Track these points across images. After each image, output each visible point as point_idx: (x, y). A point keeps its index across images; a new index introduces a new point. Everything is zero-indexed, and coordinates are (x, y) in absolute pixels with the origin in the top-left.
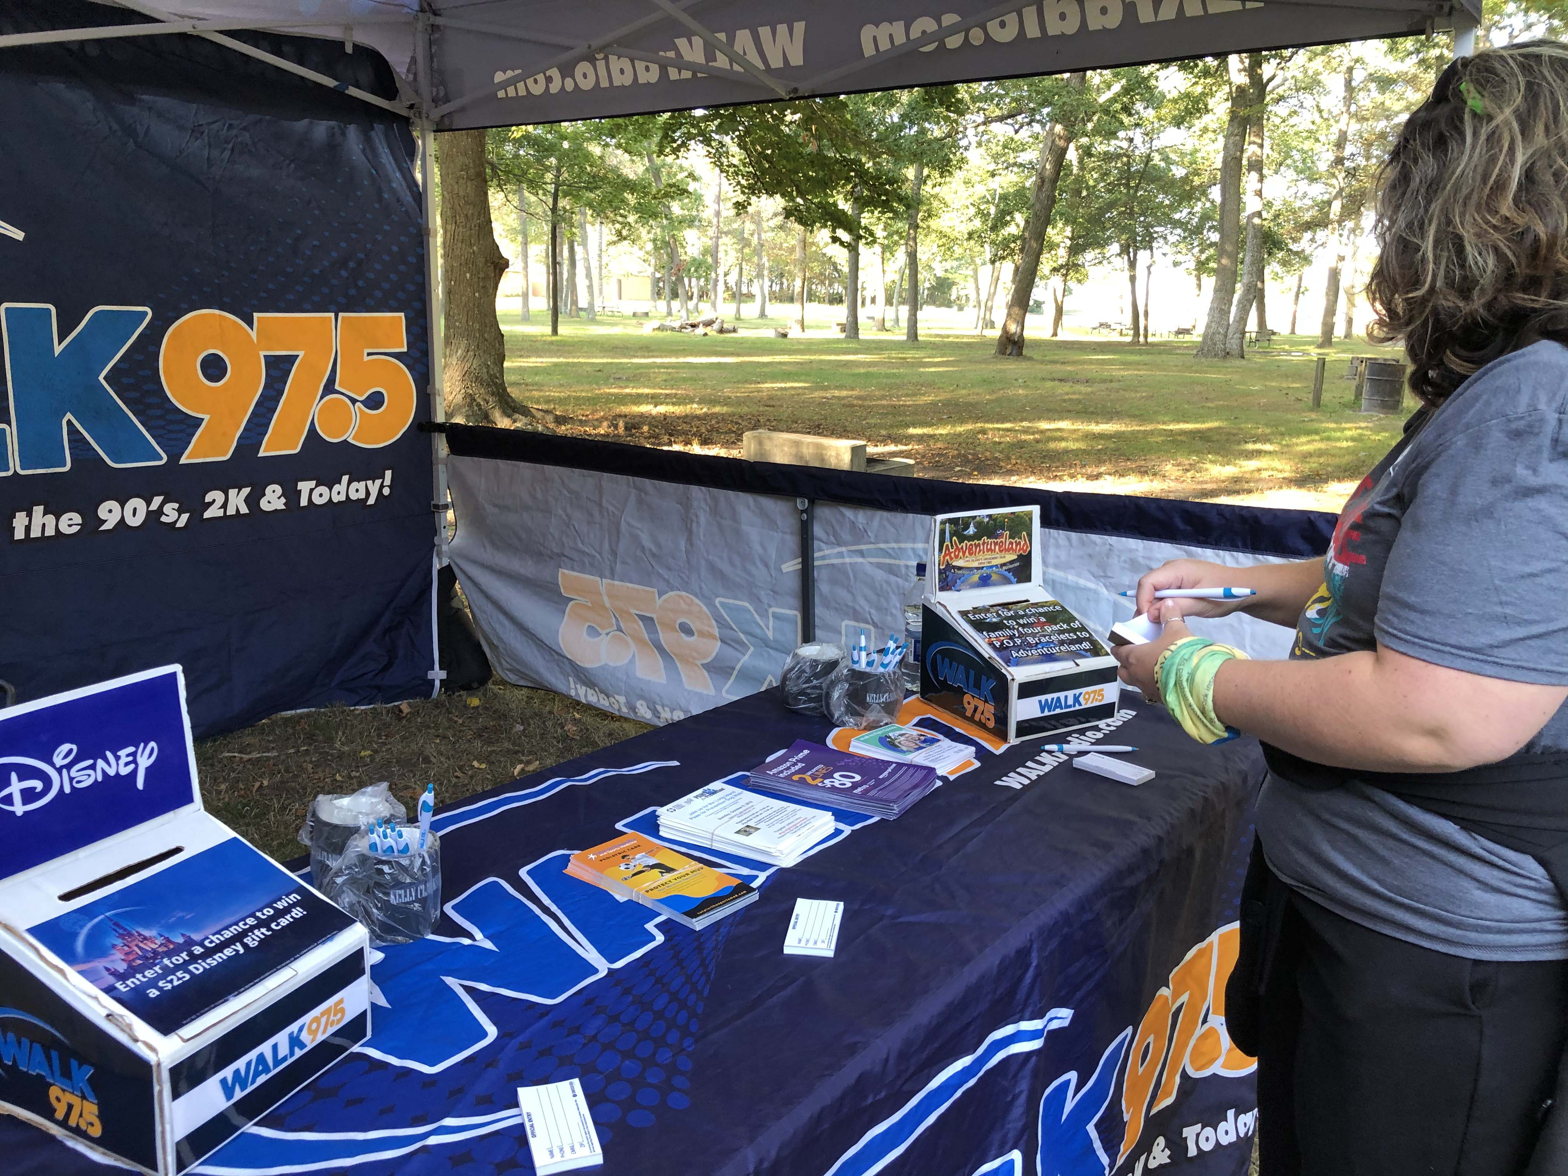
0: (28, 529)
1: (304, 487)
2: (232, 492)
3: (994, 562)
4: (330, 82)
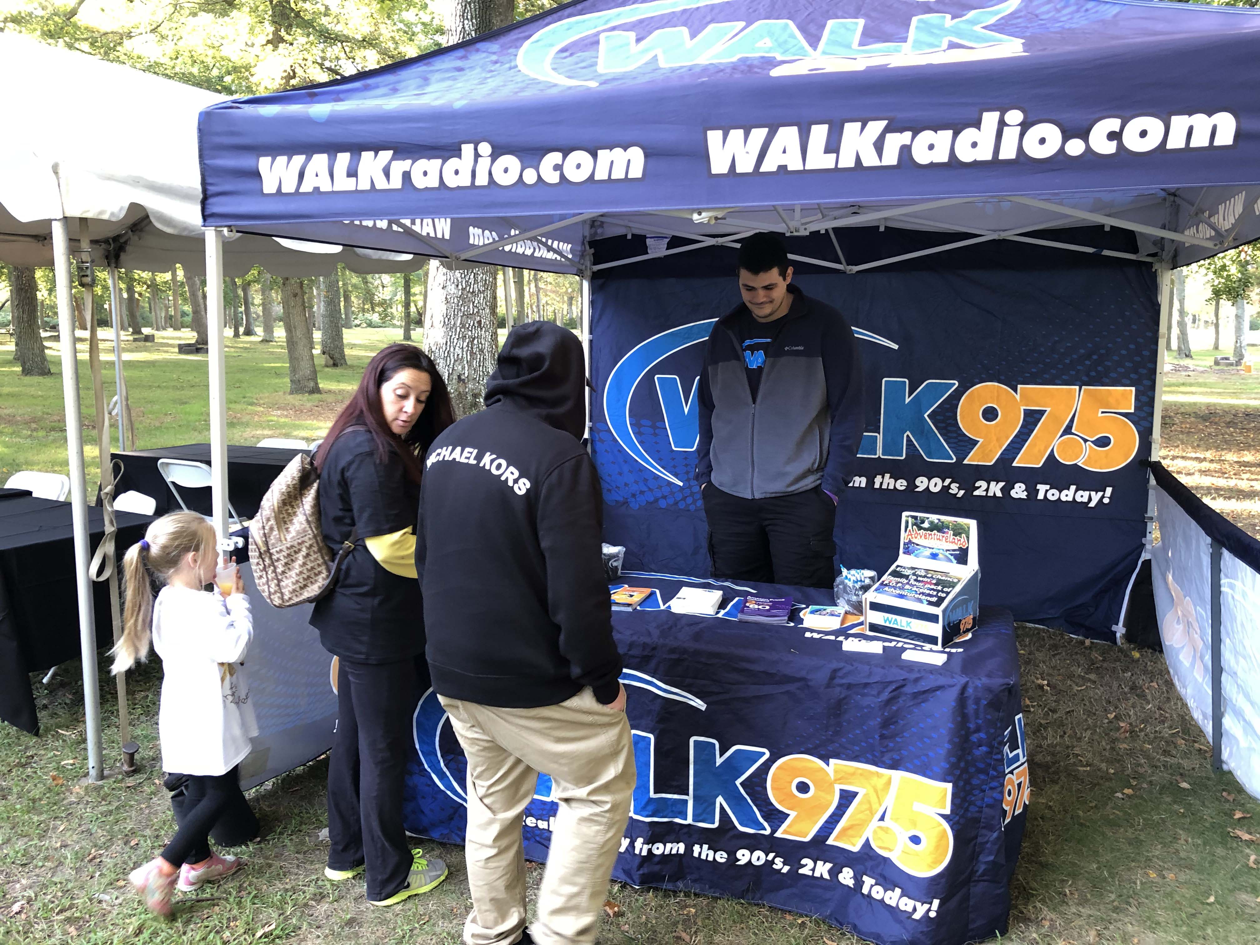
1: (1042, 488)
2: (993, 484)
3: (941, 547)
4: (1090, 250)
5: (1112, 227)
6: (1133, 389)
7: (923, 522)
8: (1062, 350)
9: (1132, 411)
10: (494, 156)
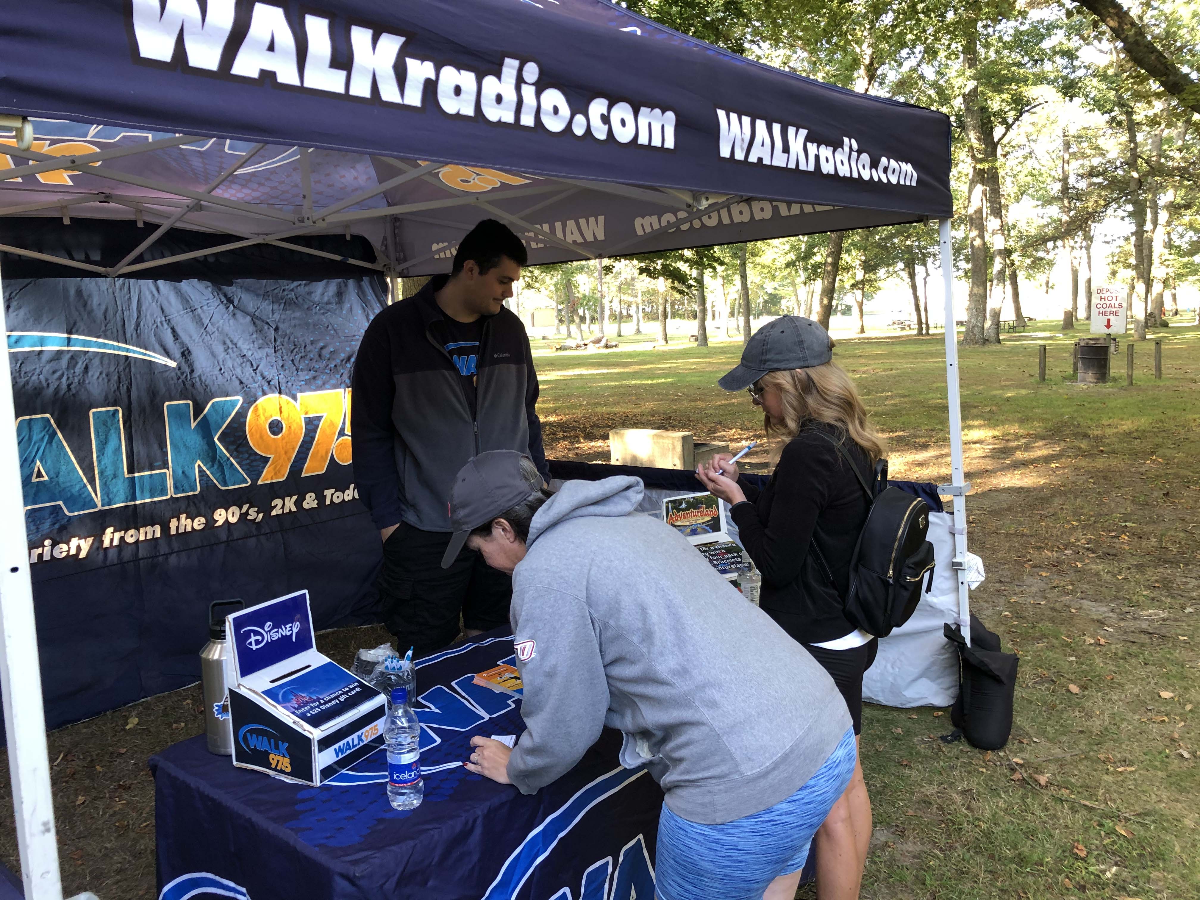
0: (177, 528)
1: (328, 493)
2: (287, 499)
3: (698, 522)
4: (338, 258)
5: (352, 235)
8: (328, 356)
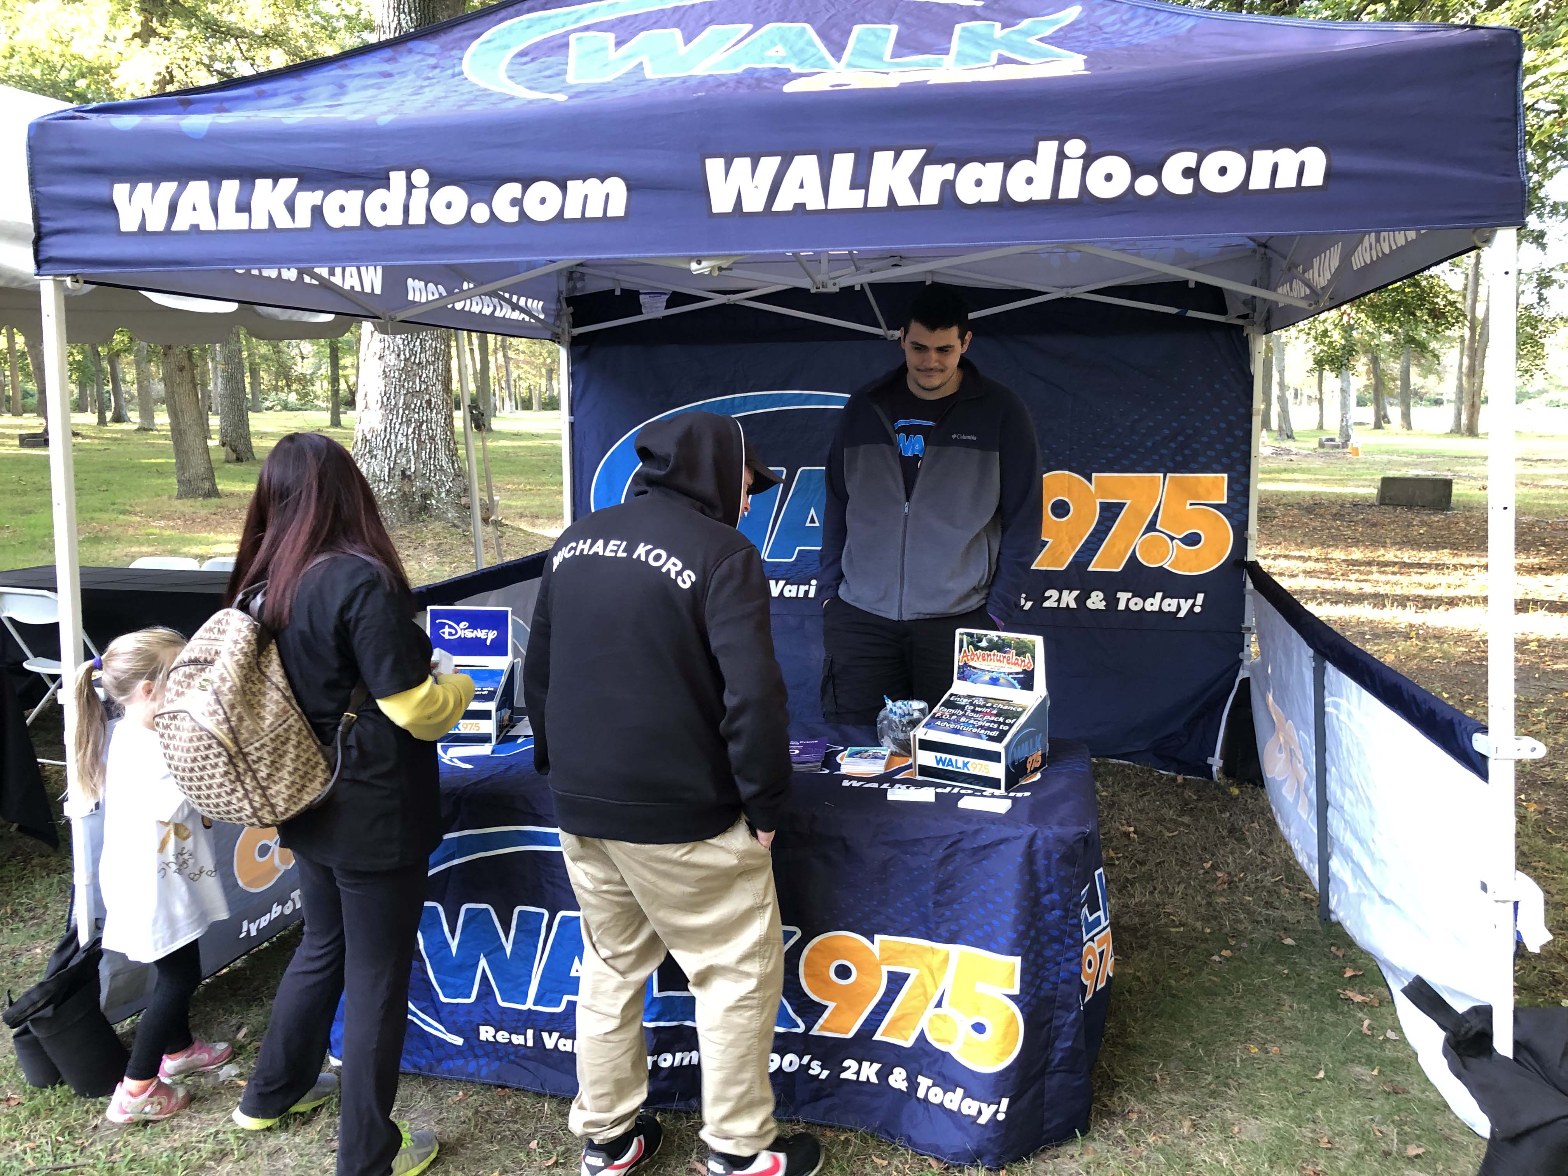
1: (1123, 596)
2: (1065, 593)
3: (1002, 670)
5: (1197, 283)
6: (1225, 476)
7: (980, 641)
8: (1143, 431)
9: (1225, 502)
10: (433, 187)
